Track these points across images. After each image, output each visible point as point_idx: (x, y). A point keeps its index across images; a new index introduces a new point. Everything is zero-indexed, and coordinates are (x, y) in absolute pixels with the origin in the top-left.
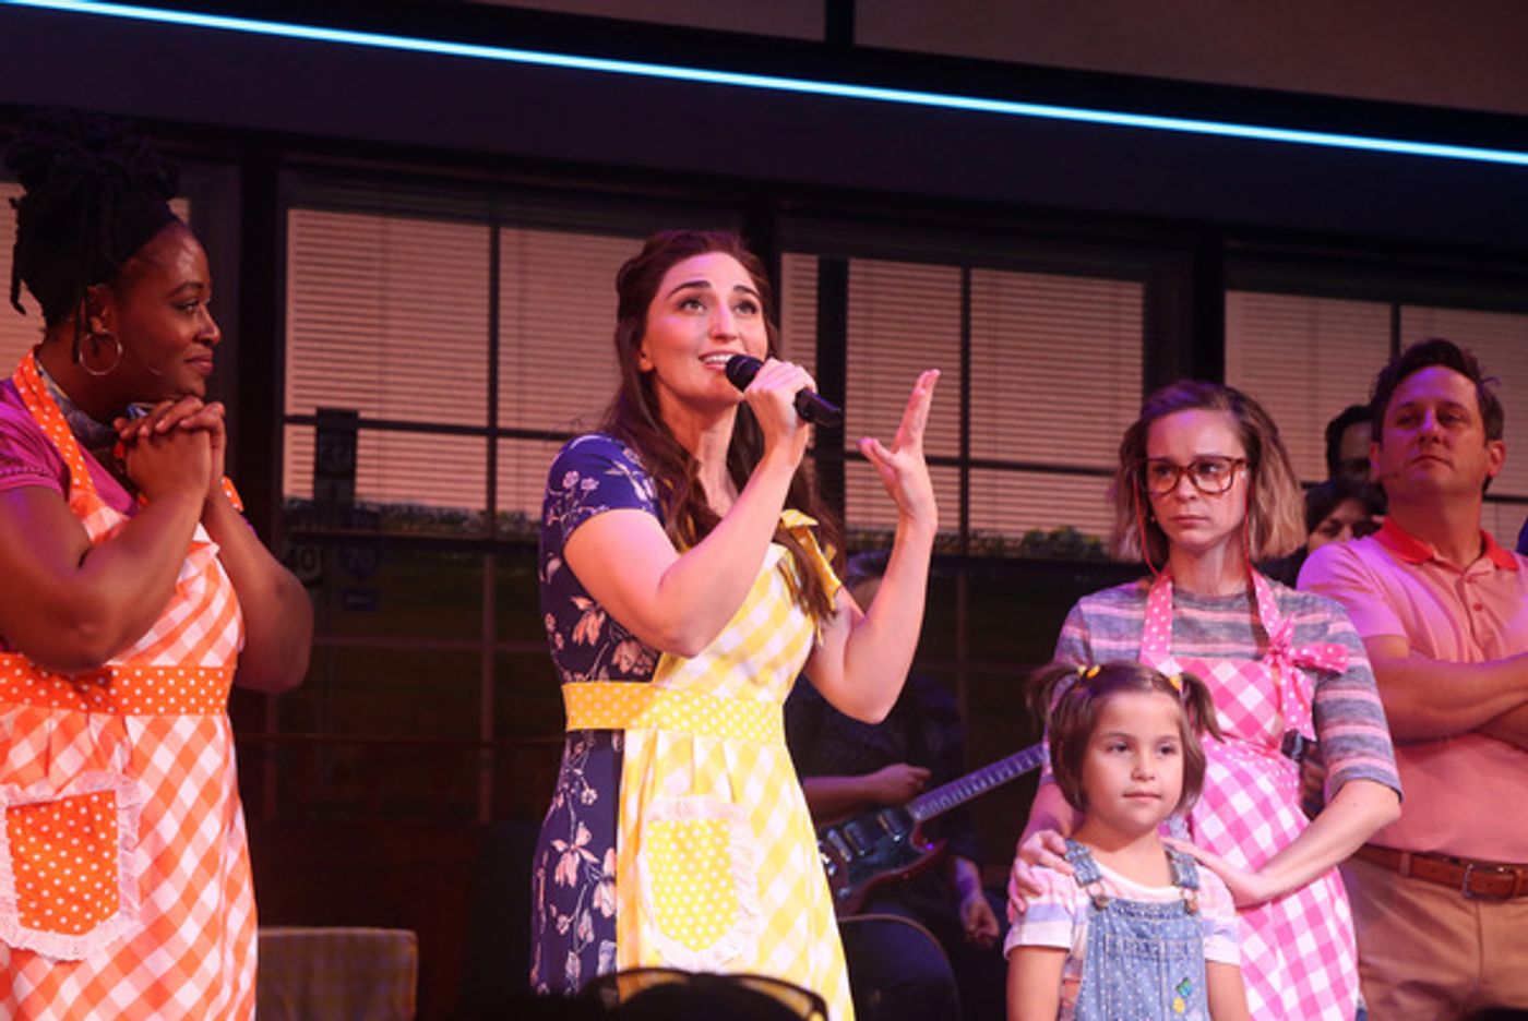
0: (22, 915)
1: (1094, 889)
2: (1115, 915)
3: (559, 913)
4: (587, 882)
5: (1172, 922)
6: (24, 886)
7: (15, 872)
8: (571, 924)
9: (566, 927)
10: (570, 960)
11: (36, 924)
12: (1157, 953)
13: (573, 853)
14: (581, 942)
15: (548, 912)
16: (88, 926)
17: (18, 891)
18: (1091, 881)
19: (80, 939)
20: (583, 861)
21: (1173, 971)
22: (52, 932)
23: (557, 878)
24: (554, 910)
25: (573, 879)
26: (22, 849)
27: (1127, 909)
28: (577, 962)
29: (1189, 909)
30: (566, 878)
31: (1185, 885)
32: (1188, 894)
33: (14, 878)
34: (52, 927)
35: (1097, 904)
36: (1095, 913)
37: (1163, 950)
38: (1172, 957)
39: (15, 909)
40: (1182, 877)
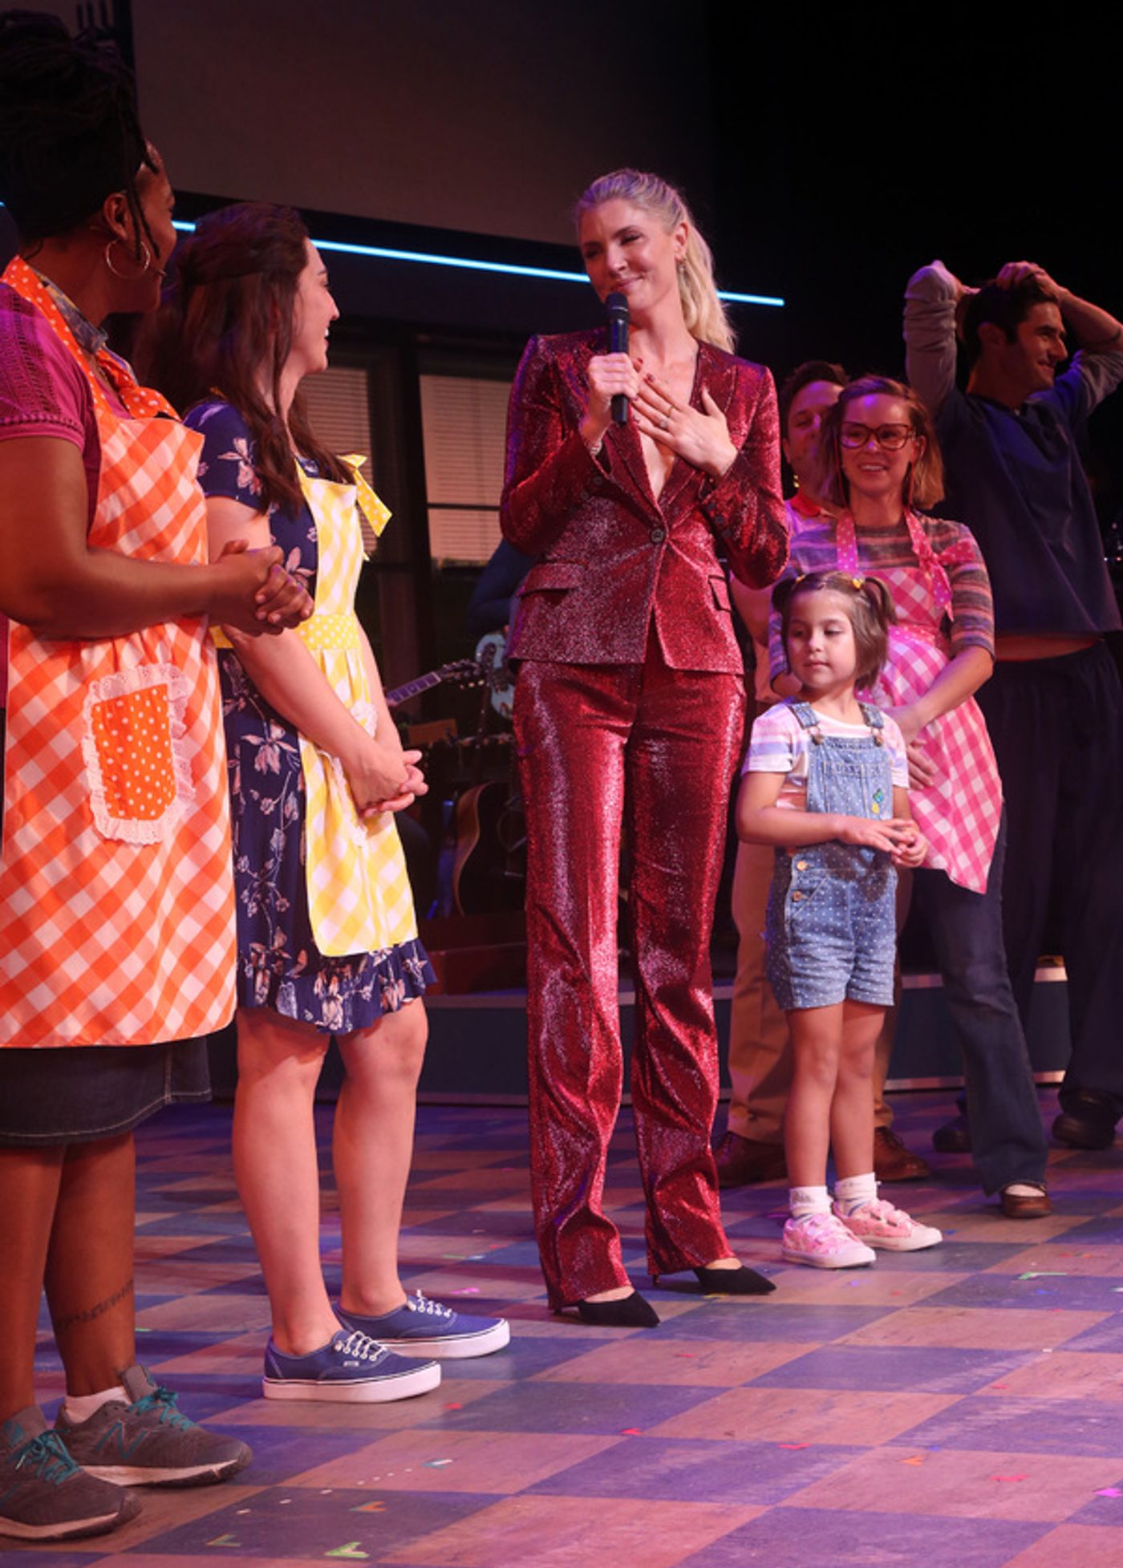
0: (110, 806)
1: (813, 730)
2: (828, 748)
3: (262, 797)
4: (291, 769)
5: (867, 751)
6: (110, 779)
7: (101, 767)
8: (277, 806)
9: (272, 808)
10: (275, 836)
11: (122, 813)
12: (860, 772)
13: (271, 745)
14: (286, 820)
15: (248, 796)
16: (160, 810)
17: (105, 784)
18: (812, 725)
19: (156, 822)
20: (283, 752)
21: (871, 785)
22: (135, 819)
23: (257, 767)
24: (256, 795)
25: (276, 766)
26: (106, 744)
27: (837, 743)
28: (282, 836)
29: (877, 743)
30: (269, 766)
31: (874, 726)
32: (876, 731)
33: (101, 772)
34: (134, 815)
35: (815, 741)
36: (814, 747)
37: (863, 771)
38: (869, 775)
39: (103, 800)
40: (873, 720)
